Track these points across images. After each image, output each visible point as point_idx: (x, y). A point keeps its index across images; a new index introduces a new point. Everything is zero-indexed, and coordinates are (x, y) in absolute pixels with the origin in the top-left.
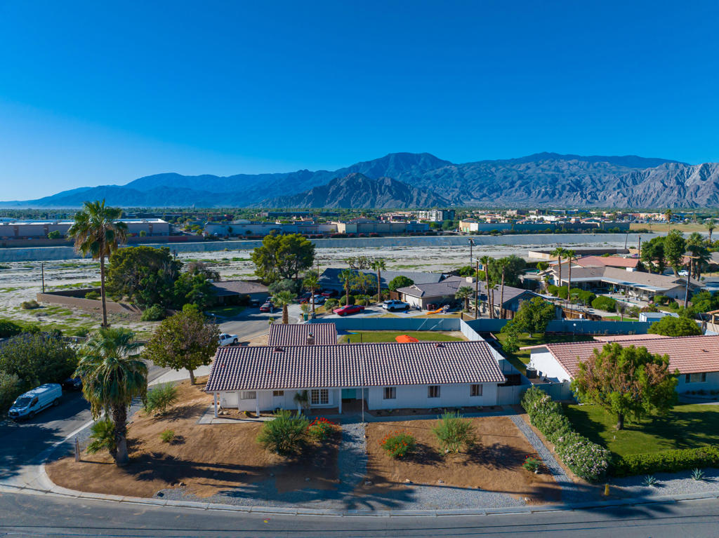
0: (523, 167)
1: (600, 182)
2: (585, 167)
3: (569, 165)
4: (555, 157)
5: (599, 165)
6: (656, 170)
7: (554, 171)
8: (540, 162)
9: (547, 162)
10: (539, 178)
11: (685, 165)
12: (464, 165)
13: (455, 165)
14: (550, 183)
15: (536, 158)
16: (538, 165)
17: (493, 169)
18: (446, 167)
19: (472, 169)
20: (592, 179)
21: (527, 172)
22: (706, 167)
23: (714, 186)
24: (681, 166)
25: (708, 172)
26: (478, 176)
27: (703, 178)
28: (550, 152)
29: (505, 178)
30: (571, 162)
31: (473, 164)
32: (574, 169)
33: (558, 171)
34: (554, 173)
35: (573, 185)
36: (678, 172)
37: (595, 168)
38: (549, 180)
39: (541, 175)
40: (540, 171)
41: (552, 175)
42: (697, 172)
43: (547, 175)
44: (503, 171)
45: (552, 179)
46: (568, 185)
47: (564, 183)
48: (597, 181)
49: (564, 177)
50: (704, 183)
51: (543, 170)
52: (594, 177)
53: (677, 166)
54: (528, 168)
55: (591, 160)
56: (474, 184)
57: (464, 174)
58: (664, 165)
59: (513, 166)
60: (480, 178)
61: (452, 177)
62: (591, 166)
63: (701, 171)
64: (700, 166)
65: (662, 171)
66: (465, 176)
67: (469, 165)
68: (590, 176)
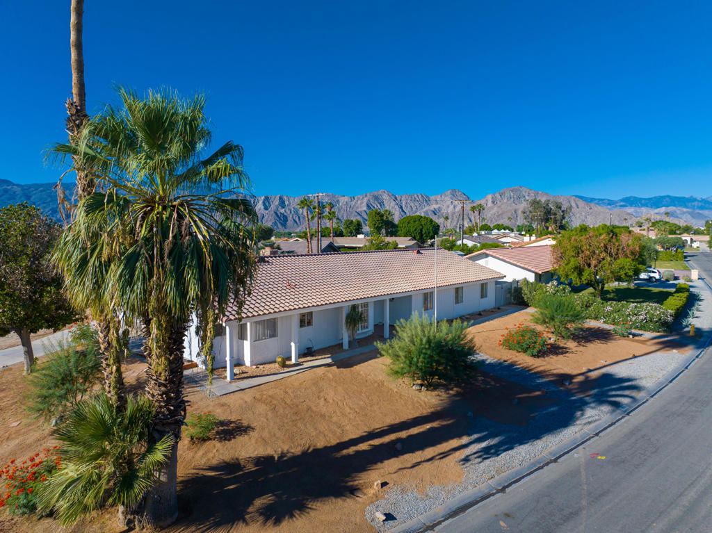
12: (30, 186)
13: (18, 185)
18: (5, 187)
19: (41, 191)
22: (267, 199)
23: (274, 214)
25: (269, 203)
26: (49, 199)
27: (266, 209)
31: (42, 185)
42: (261, 202)
50: (267, 212)
56: (45, 208)
57: (31, 197)
60: (50, 202)
61: (14, 199)
63: (263, 202)
64: (263, 198)
66: (32, 199)
67: (37, 186)
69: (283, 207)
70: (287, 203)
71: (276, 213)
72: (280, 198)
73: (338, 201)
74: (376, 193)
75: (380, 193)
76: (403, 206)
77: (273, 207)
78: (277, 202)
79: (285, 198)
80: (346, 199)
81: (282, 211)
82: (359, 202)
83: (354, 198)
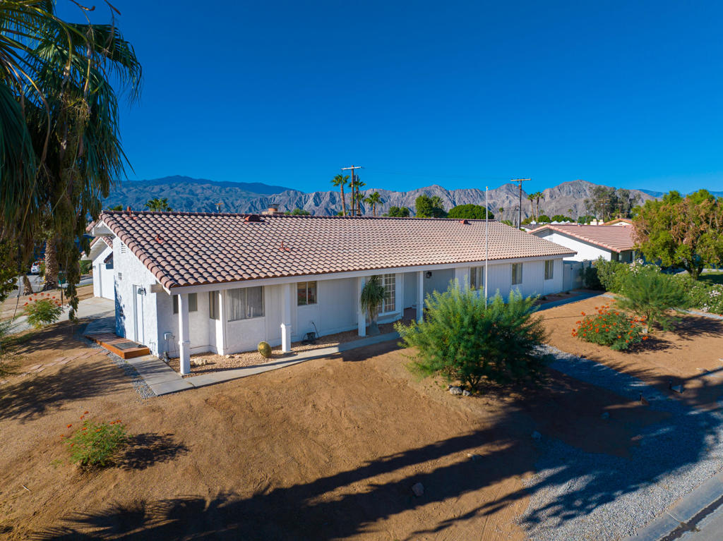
0: (157, 189)
1: (233, 205)
2: (218, 192)
3: (203, 189)
4: (188, 180)
5: (230, 190)
6: (280, 196)
7: (189, 194)
8: (174, 184)
9: (180, 185)
10: (174, 201)
11: (302, 193)
14: (185, 206)
15: (171, 181)
16: (172, 188)
17: (124, 190)
20: (225, 203)
21: (161, 194)
22: (317, 195)
23: (325, 211)
24: (299, 194)
25: (320, 199)
27: (317, 205)
28: (182, 175)
29: (138, 199)
30: (205, 186)
32: (208, 193)
33: (193, 194)
34: (188, 196)
35: (208, 208)
36: (298, 198)
37: (227, 192)
38: (184, 202)
39: (176, 198)
40: (175, 194)
41: (188, 198)
42: (311, 198)
43: (181, 198)
44: (136, 192)
45: (188, 202)
46: (203, 208)
47: (200, 206)
48: (230, 205)
49: (199, 200)
50: (317, 208)
51: (178, 193)
52: (227, 201)
53: (296, 193)
54: (162, 190)
55: (224, 185)
58: (286, 192)
59: (145, 187)
62: (224, 192)
63: (314, 199)
64: (314, 194)
65: (284, 198)
68: (224, 200)
69: (334, 203)
70: (337, 199)
71: (327, 209)
72: (331, 194)
73: (389, 197)
74: (428, 189)
75: (432, 188)
76: (456, 202)
77: (323, 203)
78: (327, 198)
79: (336, 194)
80: (397, 194)
81: (333, 207)
82: (411, 198)
83: (405, 194)
